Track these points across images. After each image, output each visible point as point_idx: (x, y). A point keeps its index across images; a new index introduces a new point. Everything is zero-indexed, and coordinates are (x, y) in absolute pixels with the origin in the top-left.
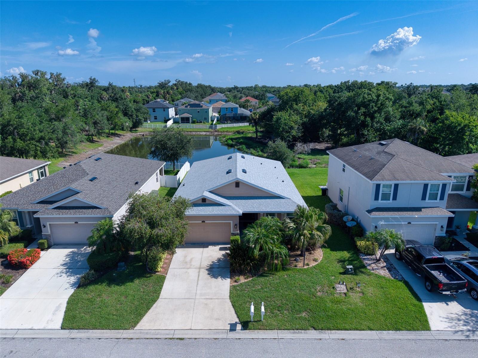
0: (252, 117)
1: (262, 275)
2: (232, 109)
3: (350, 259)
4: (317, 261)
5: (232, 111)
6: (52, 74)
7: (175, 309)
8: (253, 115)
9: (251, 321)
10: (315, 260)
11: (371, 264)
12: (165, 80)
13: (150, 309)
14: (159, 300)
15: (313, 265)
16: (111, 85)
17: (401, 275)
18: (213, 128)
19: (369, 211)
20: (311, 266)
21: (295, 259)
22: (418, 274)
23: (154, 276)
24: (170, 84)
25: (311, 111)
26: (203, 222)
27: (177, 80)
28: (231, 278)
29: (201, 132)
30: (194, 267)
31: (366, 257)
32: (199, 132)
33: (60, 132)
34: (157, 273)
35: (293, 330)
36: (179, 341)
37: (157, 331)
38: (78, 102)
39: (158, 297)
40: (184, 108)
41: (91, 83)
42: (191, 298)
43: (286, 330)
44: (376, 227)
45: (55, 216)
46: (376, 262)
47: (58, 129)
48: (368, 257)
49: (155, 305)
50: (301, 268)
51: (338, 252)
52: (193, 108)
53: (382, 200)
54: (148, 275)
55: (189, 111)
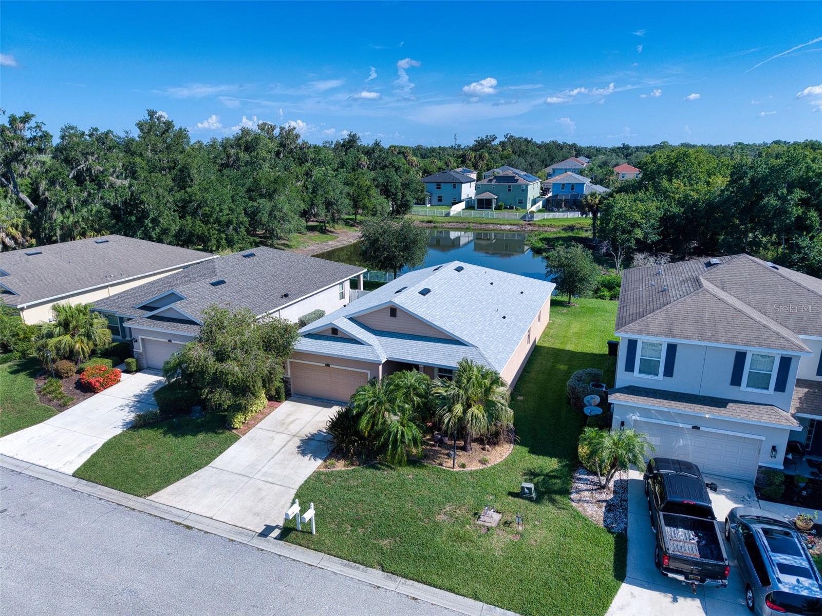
0: (587, 202)
1: (374, 467)
2: (573, 186)
3: (552, 474)
4: (485, 464)
5: (573, 189)
6: (282, 129)
7: (214, 485)
9: (296, 530)
10: (483, 462)
11: (582, 491)
12: (487, 136)
13: (185, 477)
14: (207, 468)
15: (472, 469)
16: (378, 145)
17: (626, 524)
18: (527, 219)
20: (468, 469)
22: (654, 529)
23: (227, 433)
24: (496, 142)
25: (692, 193)
26: (328, 365)
27: (507, 135)
28: (325, 461)
29: (503, 224)
30: (289, 433)
31: (586, 477)
32: (500, 224)
34: (234, 431)
35: (349, 560)
36: (184, 529)
37: (170, 509)
39: (207, 464)
40: (486, 183)
41: (350, 141)
42: (248, 475)
43: (338, 557)
44: (622, 424)
45: (145, 328)
46: (596, 490)
47: (264, 210)
48: (590, 477)
49: (195, 473)
50: (447, 469)
51: (541, 457)
52: (501, 184)
53: (640, 372)
54: (221, 431)
55: (493, 188)
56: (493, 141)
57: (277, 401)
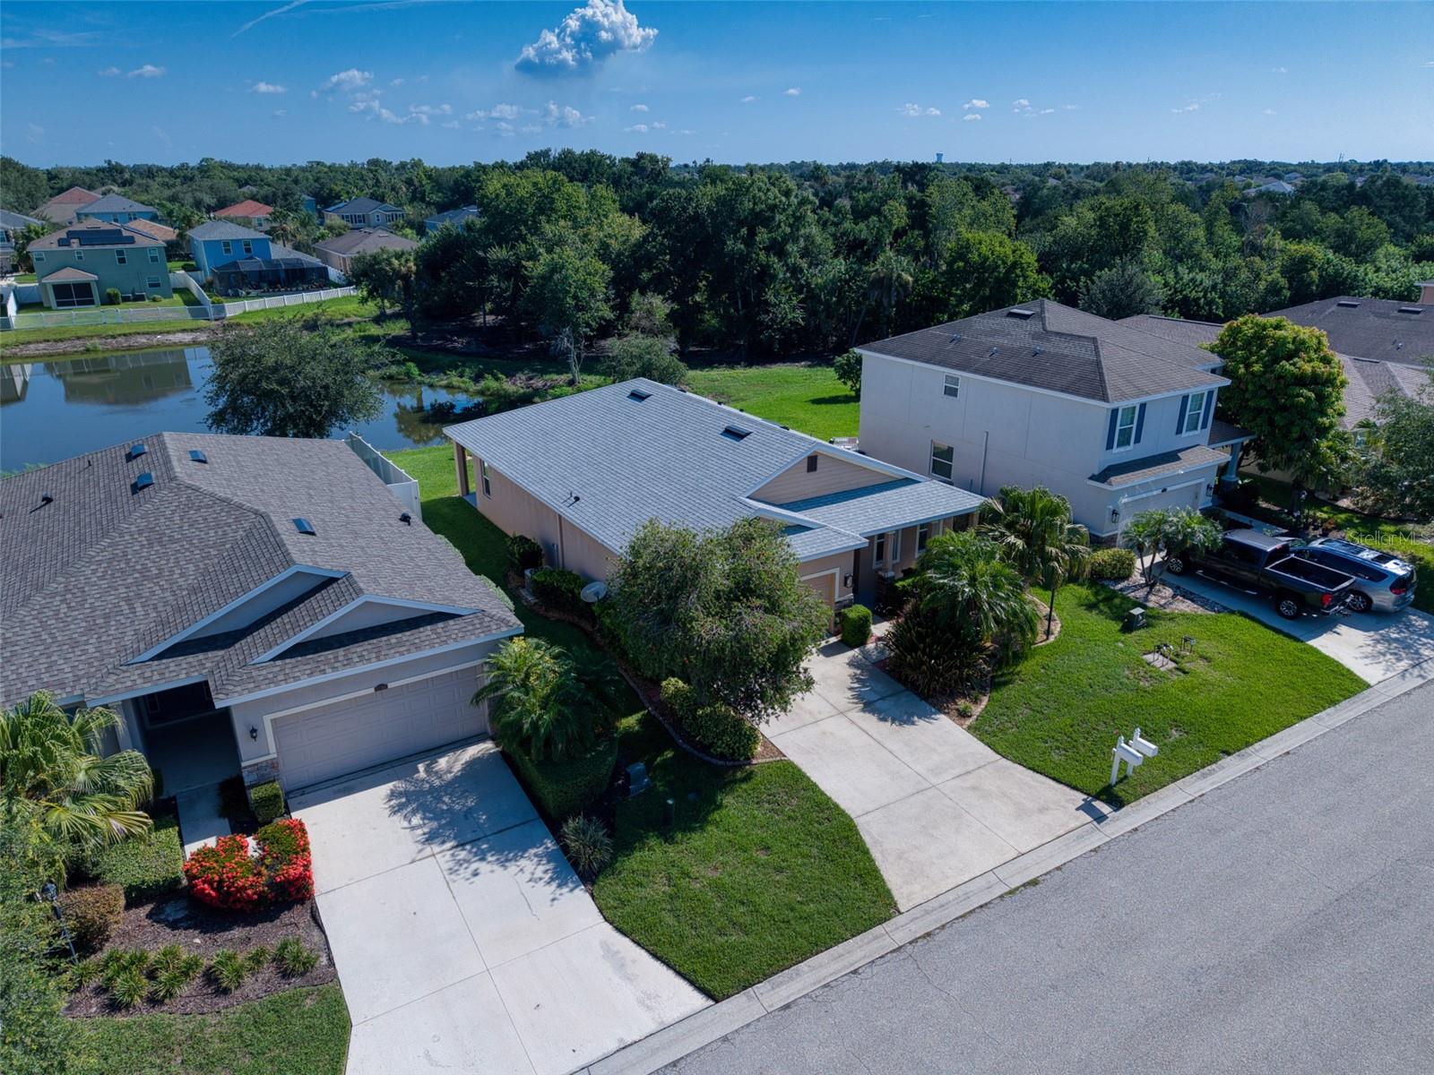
0: (393, 270)
1: (997, 684)
2: (247, 244)
5: (248, 250)
7: (924, 827)
8: (396, 262)
9: (1110, 786)
11: (1146, 597)
13: (869, 850)
14: (858, 821)
15: (1058, 630)
18: (212, 317)
19: (1104, 476)
20: (1056, 633)
22: (1251, 590)
28: (942, 712)
30: (825, 715)
31: (1121, 585)
32: (161, 333)
34: (754, 761)
40: (55, 247)
42: (921, 787)
43: (1187, 776)
44: (1115, 513)
49: (867, 839)
50: (1045, 643)
52: (97, 247)
53: (1118, 446)
54: (740, 774)
55: (80, 258)
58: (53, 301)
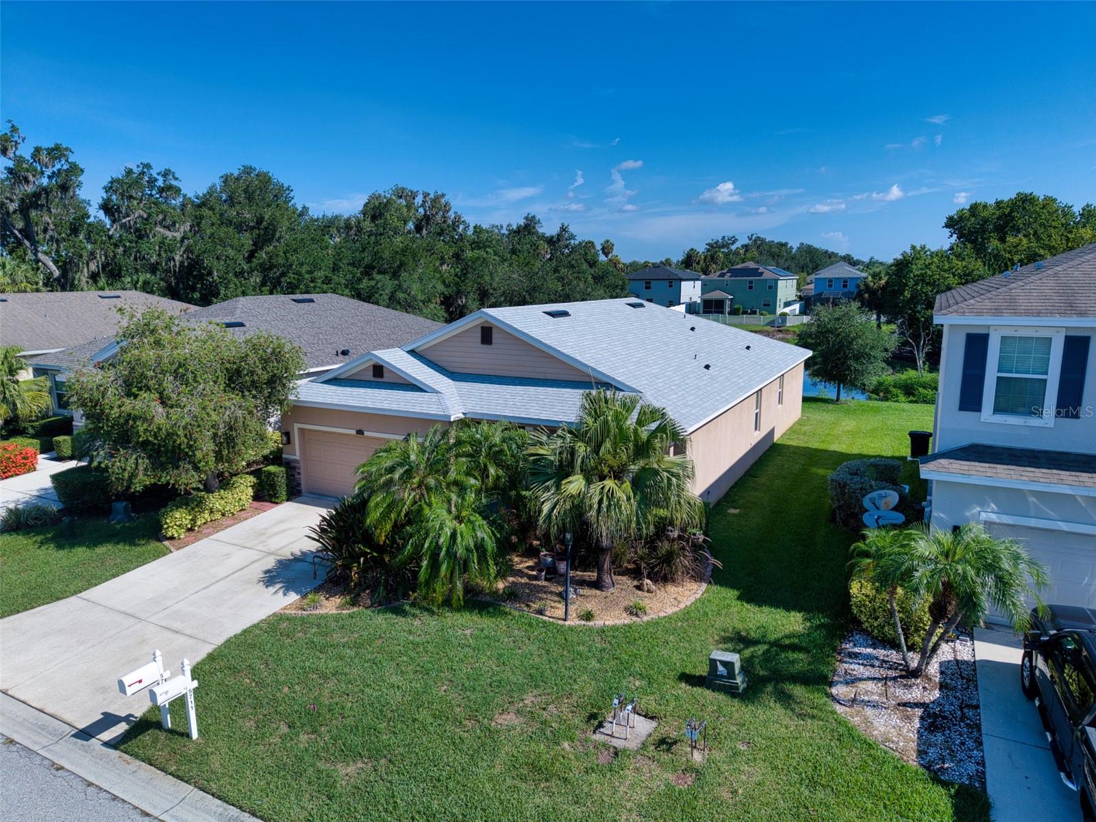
1: (399, 611)
2: (845, 281)
3: (787, 642)
4: (637, 615)
5: (845, 286)
7: (60, 631)
9: (160, 727)
10: (633, 611)
11: (861, 680)
12: (724, 237)
14: (73, 599)
15: (607, 623)
16: (564, 230)
17: (983, 764)
20: (598, 623)
21: (560, 589)
22: (1069, 777)
24: (736, 246)
26: (360, 432)
27: (752, 235)
28: (304, 596)
30: (264, 549)
31: (869, 650)
33: (386, 297)
34: (164, 542)
35: (241, 808)
38: (463, 251)
39: (77, 592)
40: (715, 278)
42: (137, 615)
43: (219, 798)
44: (955, 531)
46: (895, 679)
48: (881, 653)
50: (551, 620)
51: (766, 609)
52: (738, 278)
53: (998, 410)
54: (143, 542)
55: (727, 285)
56: (732, 244)
57: (272, 502)
58: (701, 311)
